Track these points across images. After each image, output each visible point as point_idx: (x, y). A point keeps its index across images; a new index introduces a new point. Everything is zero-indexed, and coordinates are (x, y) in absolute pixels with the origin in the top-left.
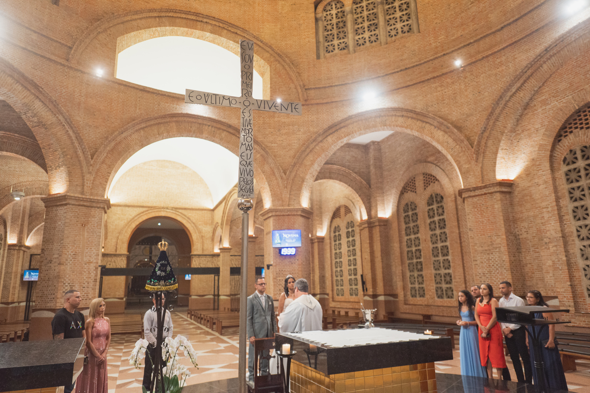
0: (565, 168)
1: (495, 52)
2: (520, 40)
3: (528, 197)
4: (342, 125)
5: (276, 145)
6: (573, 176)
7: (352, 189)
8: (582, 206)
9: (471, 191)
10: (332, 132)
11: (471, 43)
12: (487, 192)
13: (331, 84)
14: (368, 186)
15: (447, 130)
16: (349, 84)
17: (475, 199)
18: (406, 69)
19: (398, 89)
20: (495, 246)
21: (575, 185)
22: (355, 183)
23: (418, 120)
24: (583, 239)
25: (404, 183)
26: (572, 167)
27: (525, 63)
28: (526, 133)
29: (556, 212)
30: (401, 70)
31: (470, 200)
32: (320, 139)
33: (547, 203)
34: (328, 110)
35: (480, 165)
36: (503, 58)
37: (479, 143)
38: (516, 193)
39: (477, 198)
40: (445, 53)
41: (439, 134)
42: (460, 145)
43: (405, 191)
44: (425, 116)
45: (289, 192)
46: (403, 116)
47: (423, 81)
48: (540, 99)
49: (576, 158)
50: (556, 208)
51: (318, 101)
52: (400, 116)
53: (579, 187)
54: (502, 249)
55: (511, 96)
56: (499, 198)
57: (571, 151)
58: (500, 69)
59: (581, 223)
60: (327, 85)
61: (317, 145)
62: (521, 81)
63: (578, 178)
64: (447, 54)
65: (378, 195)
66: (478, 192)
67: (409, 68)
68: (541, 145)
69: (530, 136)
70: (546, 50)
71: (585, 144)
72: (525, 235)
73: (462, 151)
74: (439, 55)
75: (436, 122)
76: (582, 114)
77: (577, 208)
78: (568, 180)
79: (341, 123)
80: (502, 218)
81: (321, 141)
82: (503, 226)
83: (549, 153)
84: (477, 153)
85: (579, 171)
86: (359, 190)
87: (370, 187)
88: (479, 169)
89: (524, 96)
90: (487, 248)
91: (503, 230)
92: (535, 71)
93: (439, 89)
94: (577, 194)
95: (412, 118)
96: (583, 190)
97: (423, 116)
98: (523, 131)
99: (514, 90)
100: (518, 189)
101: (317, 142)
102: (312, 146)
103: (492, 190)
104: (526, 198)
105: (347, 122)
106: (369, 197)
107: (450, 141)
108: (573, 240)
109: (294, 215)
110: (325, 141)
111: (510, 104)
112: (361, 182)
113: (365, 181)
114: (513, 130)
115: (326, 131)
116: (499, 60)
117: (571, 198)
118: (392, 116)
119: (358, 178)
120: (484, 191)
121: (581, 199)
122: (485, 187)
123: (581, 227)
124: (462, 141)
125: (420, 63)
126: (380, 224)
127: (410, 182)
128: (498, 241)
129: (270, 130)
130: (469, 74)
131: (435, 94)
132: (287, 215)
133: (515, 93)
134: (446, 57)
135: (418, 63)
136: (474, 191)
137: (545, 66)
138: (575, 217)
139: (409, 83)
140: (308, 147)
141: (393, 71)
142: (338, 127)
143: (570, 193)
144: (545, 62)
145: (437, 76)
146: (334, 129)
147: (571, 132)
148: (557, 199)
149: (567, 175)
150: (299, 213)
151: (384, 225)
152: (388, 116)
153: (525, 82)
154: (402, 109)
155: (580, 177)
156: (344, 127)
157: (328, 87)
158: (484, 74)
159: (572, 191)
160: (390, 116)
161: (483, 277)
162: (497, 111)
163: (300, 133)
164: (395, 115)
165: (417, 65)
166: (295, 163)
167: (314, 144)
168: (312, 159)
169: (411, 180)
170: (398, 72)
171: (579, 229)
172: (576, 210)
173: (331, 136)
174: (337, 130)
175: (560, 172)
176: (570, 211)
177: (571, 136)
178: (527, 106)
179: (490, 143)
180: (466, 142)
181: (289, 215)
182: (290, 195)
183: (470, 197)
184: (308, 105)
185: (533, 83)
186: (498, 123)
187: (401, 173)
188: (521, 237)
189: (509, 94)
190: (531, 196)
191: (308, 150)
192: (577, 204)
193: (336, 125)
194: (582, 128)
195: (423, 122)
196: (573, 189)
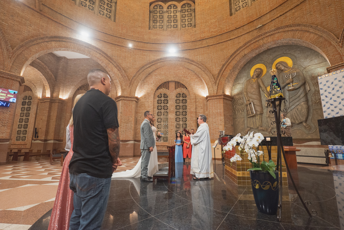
0: (158, 99)
1: (144, 50)
2: (153, 51)
3: (143, 105)
4: (64, 40)
5: (7, 24)
6: (160, 102)
7: (44, 78)
8: (160, 112)
9: (125, 98)
10: (56, 40)
11: (136, 41)
12: (131, 100)
13: (61, 13)
14: (55, 79)
15: (119, 70)
16: (73, 20)
17: (125, 101)
18: (106, 33)
19: (100, 40)
20: (130, 121)
21: (160, 105)
22: (47, 75)
23: (107, 59)
24: (159, 122)
25: (82, 85)
26: (160, 99)
27: (153, 60)
28: (147, 83)
29: (153, 112)
30: (103, 33)
31: (123, 101)
32: (47, 40)
33: (150, 109)
34: (55, 26)
35: (130, 89)
36: (146, 54)
37: (132, 80)
38: (139, 103)
39: (126, 101)
40: (125, 38)
41: (115, 70)
42: (123, 78)
43: (80, 89)
44: (111, 59)
45: (12, 62)
46: (100, 54)
47: (113, 44)
48: (155, 74)
49: (162, 97)
50: (153, 111)
51: (50, 17)
52: (99, 53)
53: (160, 106)
54: (132, 122)
55: (146, 68)
56: (135, 103)
57: (161, 94)
58: (144, 57)
59: (159, 117)
60: (59, 12)
61: (43, 42)
62: (151, 65)
63: (161, 103)
64: (126, 39)
65: (61, 86)
66: (127, 99)
67: (107, 34)
68: (152, 89)
69: (148, 85)
70: (161, 59)
71: (165, 93)
72: (139, 118)
73: (124, 81)
74: (122, 37)
75: (115, 64)
76: (166, 84)
77: (159, 112)
78: (158, 103)
79: (63, 38)
80: (134, 110)
81: (47, 42)
82: (134, 114)
83: (154, 92)
84: (130, 83)
85: (162, 101)
86: (49, 79)
87: (56, 80)
88: (129, 90)
89: (150, 70)
90: (126, 121)
91: (134, 115)
92: (156, 64)
93: (119, 51)
94: (160, 108)
95: (104, 57)
96: (162, 107)
97: (110, 59)
98: (146, 82)
99: (148, 67)
100: (140, 102)
101: (44, 41)
102: (39, 41)
103: (133, 99)
104: (142, 105)
105: (67, 40)
106: (54, 86)
107: (120, 74)
108: (155, 122)
109: (13, 80)
110: (50, 42)
111: (145, 71)
112: (51, 76)
113: (54, 76)
114: (143, 81)
115: (52, 38)
116: (144, 53)
117: (158, 109)
118: (95, 51)
119: (50, 73)
120: (130, 99)
121: (160, 110)
122: (131, 98)
123: (159, 118)
124: (125, 77)
125: (113, 35)
126: (59, 102)
127: (85, 86)
128: (131, 119)
129: (3, 10)
130: (133, 52)
131: (117, 52)
132: (6, 78)
133: (147, 68)
134: (125, 40)
135: (112, 35)
136: (126, 98)
137: (159, 64)
138: (158, 115)
139: (106, 41)
140: (36, 40)
141: (100, 31)
142: (61, 40)
143: (158, 107)
144: (159, 62)
145: (120, 46)
146: (58, 39)
147: (162, 88)
148: (154, 108)
149: (158, 101)
150: (19, 80)
151: (61, 103)
152: (92, 50)
153: (152, 65)
154: (101, 50)
155: (162, 103)
156: (65, 42)
157: (59, 13)
158: (138, 55)
159: (158, 106)
160: (94, 50)
161: (123, 132)
162: (141, 71)
163: (31, 28)
164: (96, 51)
165: (111, 35)
166: (22, 45)
167: (41, 41)
168: (37, 49)
169: (86, 85)
170: (102, 32)
171: (158, 119)
172: (158, 113)
173: (55, 42)
174: (60, 41)
175: (156, 100)
176: (157, 113)
177: (162, 89)
178: (149, 74)
179: (135, 82)
180: (127, 78)
181: (8, 78)
182: (12, 64)
183: (124, 100)
184: (41, 14)
185: (153, 67)
186: (139, 76)
187: (80, 79)
188: (138, 119)
189: (146, 67)
190: (144, 105)
191: (35, 42)
192: (159, 111)
193: (60, 38)
194: (165, 88)
195: (110, 61)
196: (159, 106)
